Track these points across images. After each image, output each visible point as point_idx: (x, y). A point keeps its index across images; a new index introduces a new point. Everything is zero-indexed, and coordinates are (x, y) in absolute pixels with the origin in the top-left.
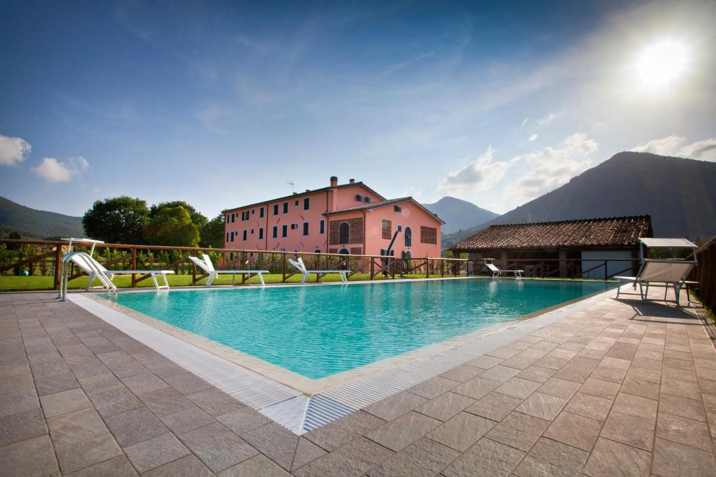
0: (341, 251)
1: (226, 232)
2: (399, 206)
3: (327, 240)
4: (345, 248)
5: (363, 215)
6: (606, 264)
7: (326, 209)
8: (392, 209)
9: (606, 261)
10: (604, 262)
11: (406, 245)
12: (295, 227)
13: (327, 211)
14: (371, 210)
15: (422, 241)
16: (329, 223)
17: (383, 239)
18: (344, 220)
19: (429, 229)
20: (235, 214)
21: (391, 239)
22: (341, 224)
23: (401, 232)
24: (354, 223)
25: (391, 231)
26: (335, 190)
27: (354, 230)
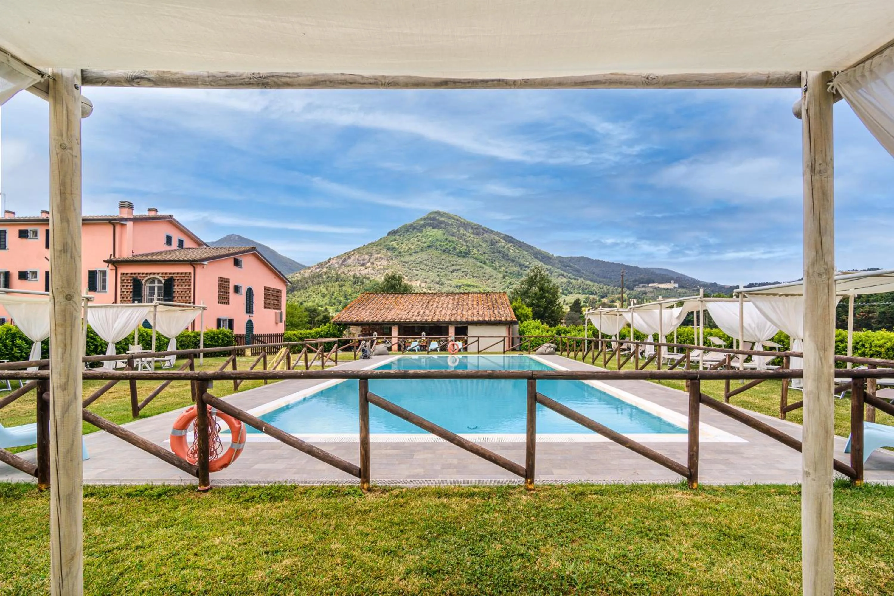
2: (239, 259)
5: (192, 268)
6: (478, 340)
8: (230, 262)
9: (479, 337)
10: (477, 339)
11: (247, 312)
13: (115, 256)
14: (206, 263)
15: (265, 307)
16: (119, 276)
17: (220, 304)
18: (149, 274)
19: (274, 290)
21: (229, 303)
22: (146, 279)
23: (241, 294)
24: (174, 280)
25: (229, 293)
26: (130, 224)
27: (174, 290)
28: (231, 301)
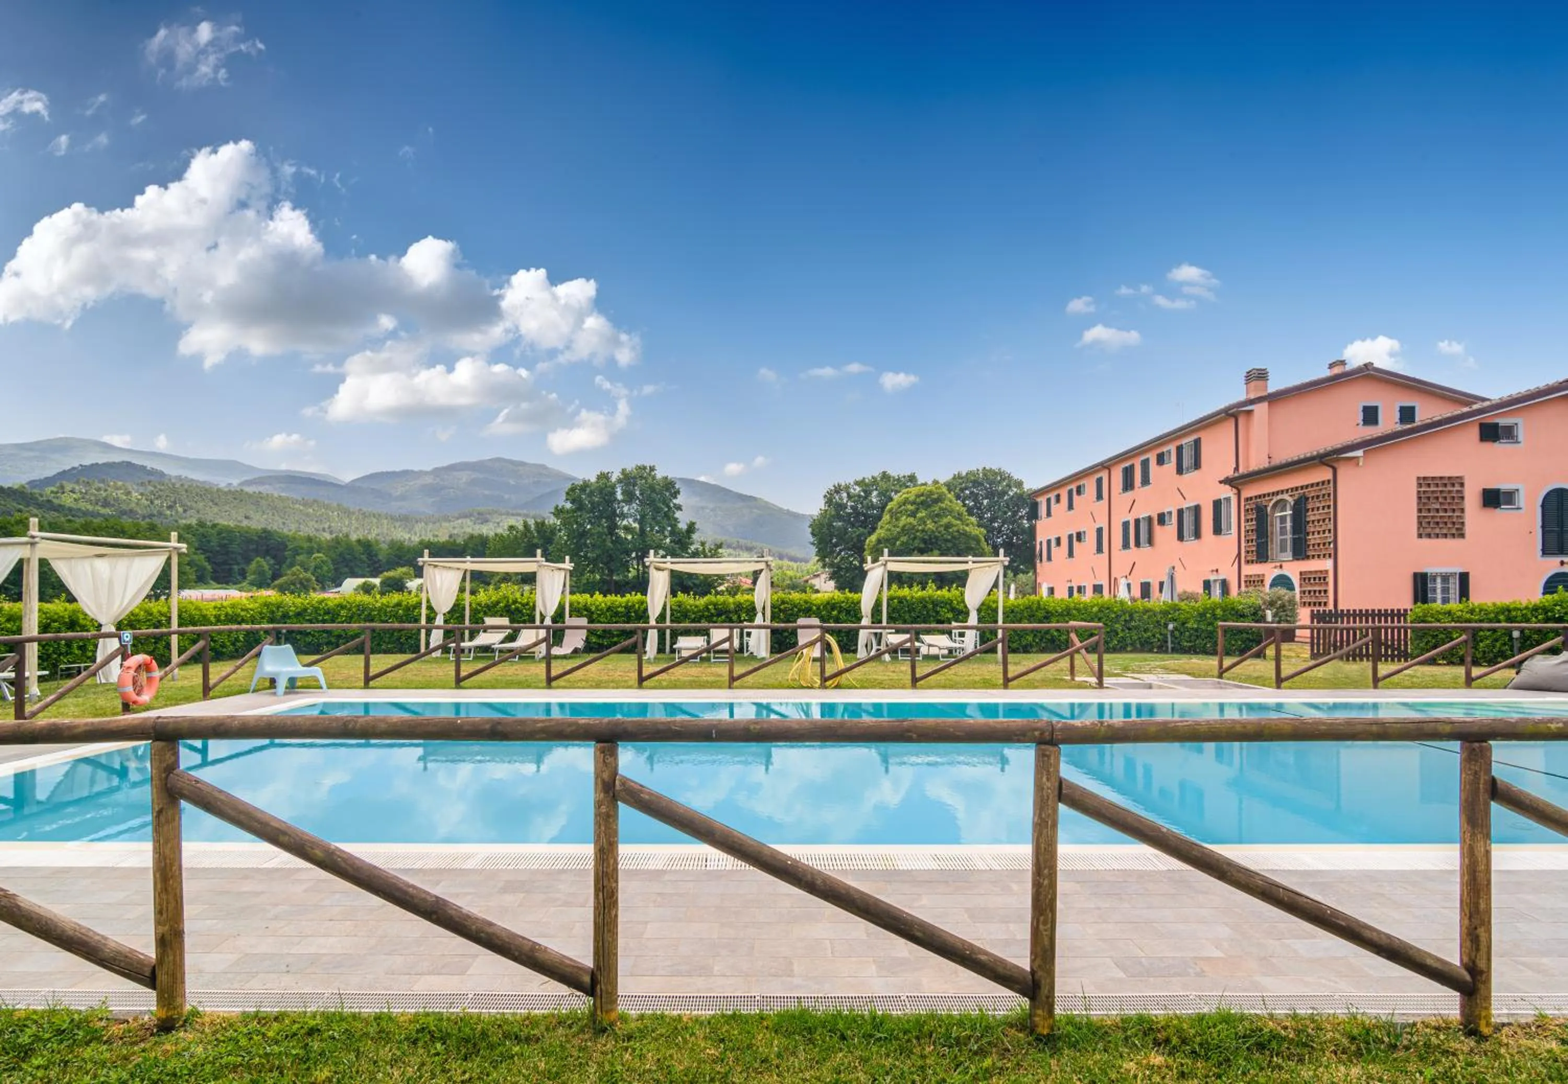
0: (1274, 580)
1: (1038, 540)
3: (1239, 555)
4: (1285, 572)
5: (1331, 470)
7: (1234, 466)
8: (1472, 432)
11: (1547, 553)
12: (1167, 518)
13: (1237, 469)
14: (1359, 453)
16: (1243, 503)
17: (1425, 541)
18: (1277, 493)
20: (1052, 496)
21: (1462, 536)
22: (1273, 502)
23: (1519, 508)
24: (1307, 499)
25: (1462, 510)
26: (1261, 410)
27: (1308, 519)
28: (1468, 530)
